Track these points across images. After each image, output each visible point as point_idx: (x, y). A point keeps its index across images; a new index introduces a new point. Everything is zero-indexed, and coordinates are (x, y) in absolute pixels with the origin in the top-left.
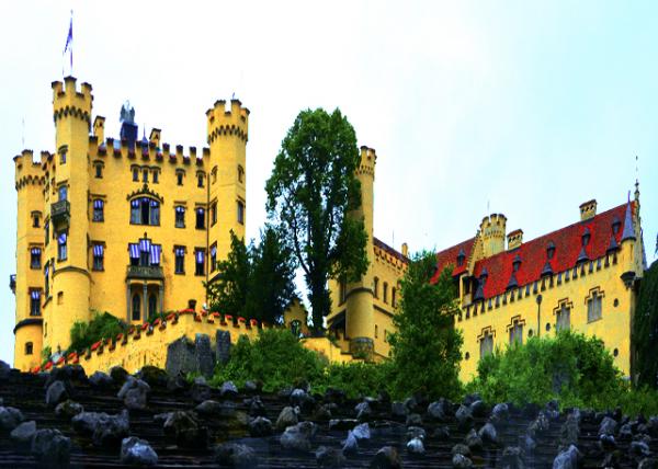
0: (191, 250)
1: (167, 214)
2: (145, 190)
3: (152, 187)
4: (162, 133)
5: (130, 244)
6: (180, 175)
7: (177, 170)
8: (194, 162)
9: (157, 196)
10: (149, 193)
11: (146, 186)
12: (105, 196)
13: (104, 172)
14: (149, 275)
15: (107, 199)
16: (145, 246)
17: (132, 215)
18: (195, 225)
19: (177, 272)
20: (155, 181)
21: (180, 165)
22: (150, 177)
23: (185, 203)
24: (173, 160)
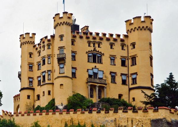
0: (119, 74)
1: (106, 59)
2: (95, 50)
3: (97, 49)
4: (89, 27)
5: (88, 70)
6: (112, 45)
7: (110, 43)
8: (119, 40)
9: (101, 53)
10: (96, 51)
11: (95, 49)
12: (76, 52)
13: (75, 43)
14: (99, 82)
15: (77, 53)
16: (95, 71)
17: (89, 59)
18: (121, 64)
19: (112, 82)
20: (99, 47)
21: (112, 41)
22: (97, 45)
23: (115, 56)
24: (108, 39)
